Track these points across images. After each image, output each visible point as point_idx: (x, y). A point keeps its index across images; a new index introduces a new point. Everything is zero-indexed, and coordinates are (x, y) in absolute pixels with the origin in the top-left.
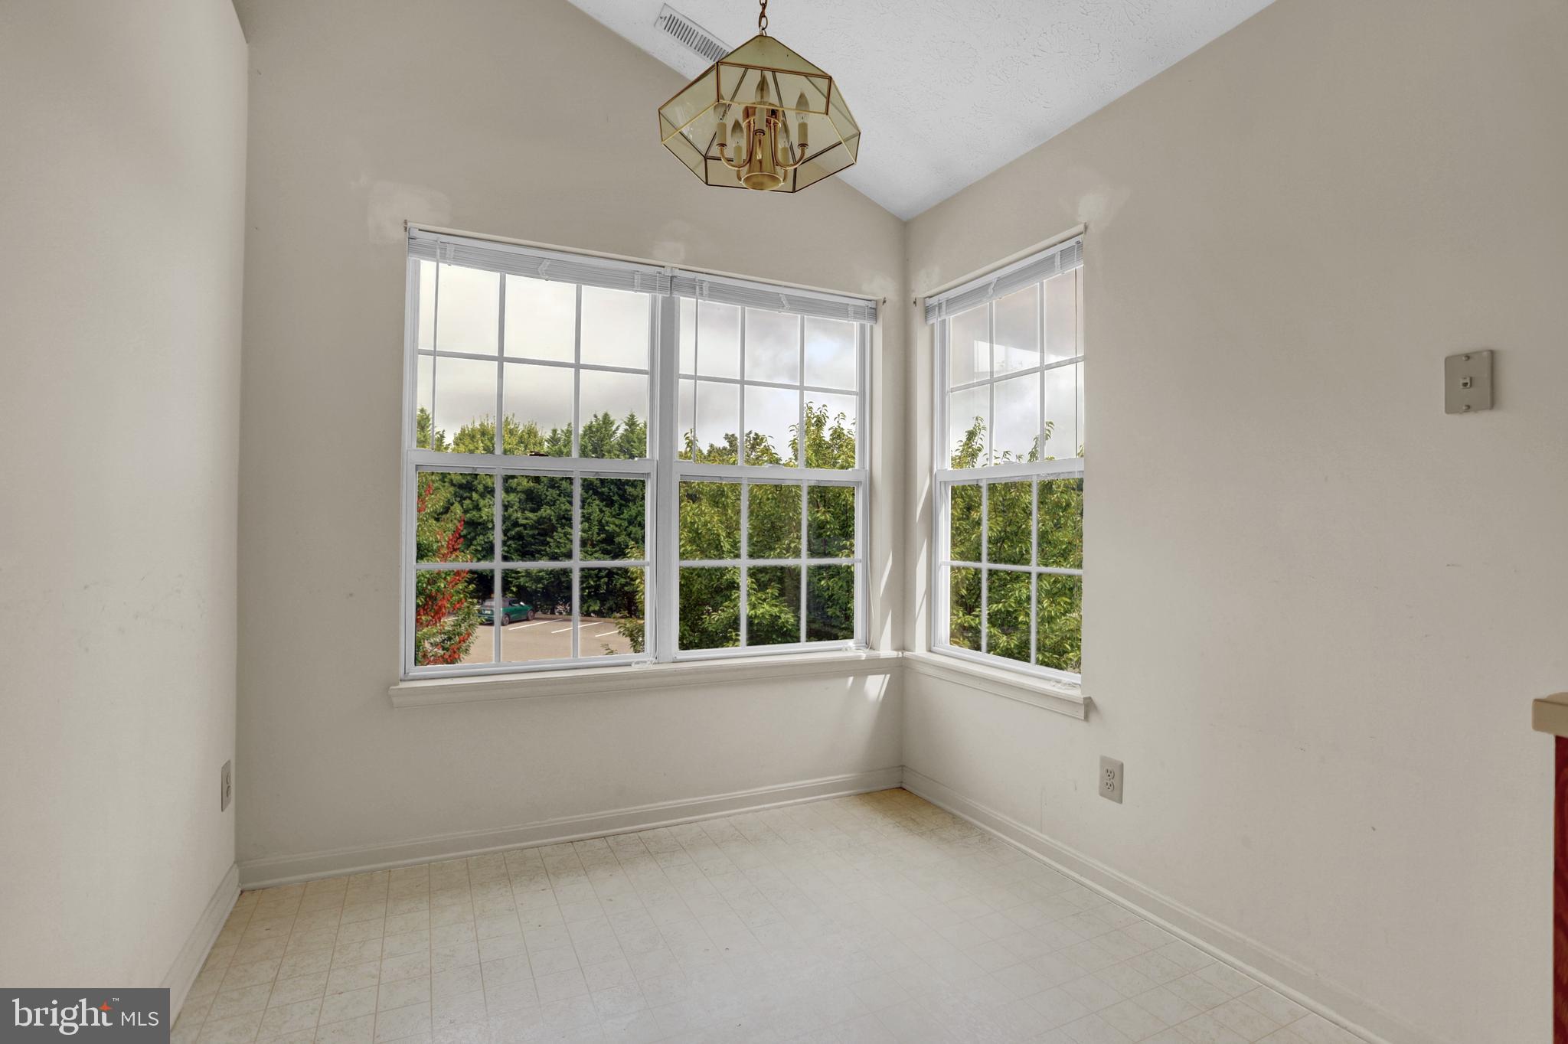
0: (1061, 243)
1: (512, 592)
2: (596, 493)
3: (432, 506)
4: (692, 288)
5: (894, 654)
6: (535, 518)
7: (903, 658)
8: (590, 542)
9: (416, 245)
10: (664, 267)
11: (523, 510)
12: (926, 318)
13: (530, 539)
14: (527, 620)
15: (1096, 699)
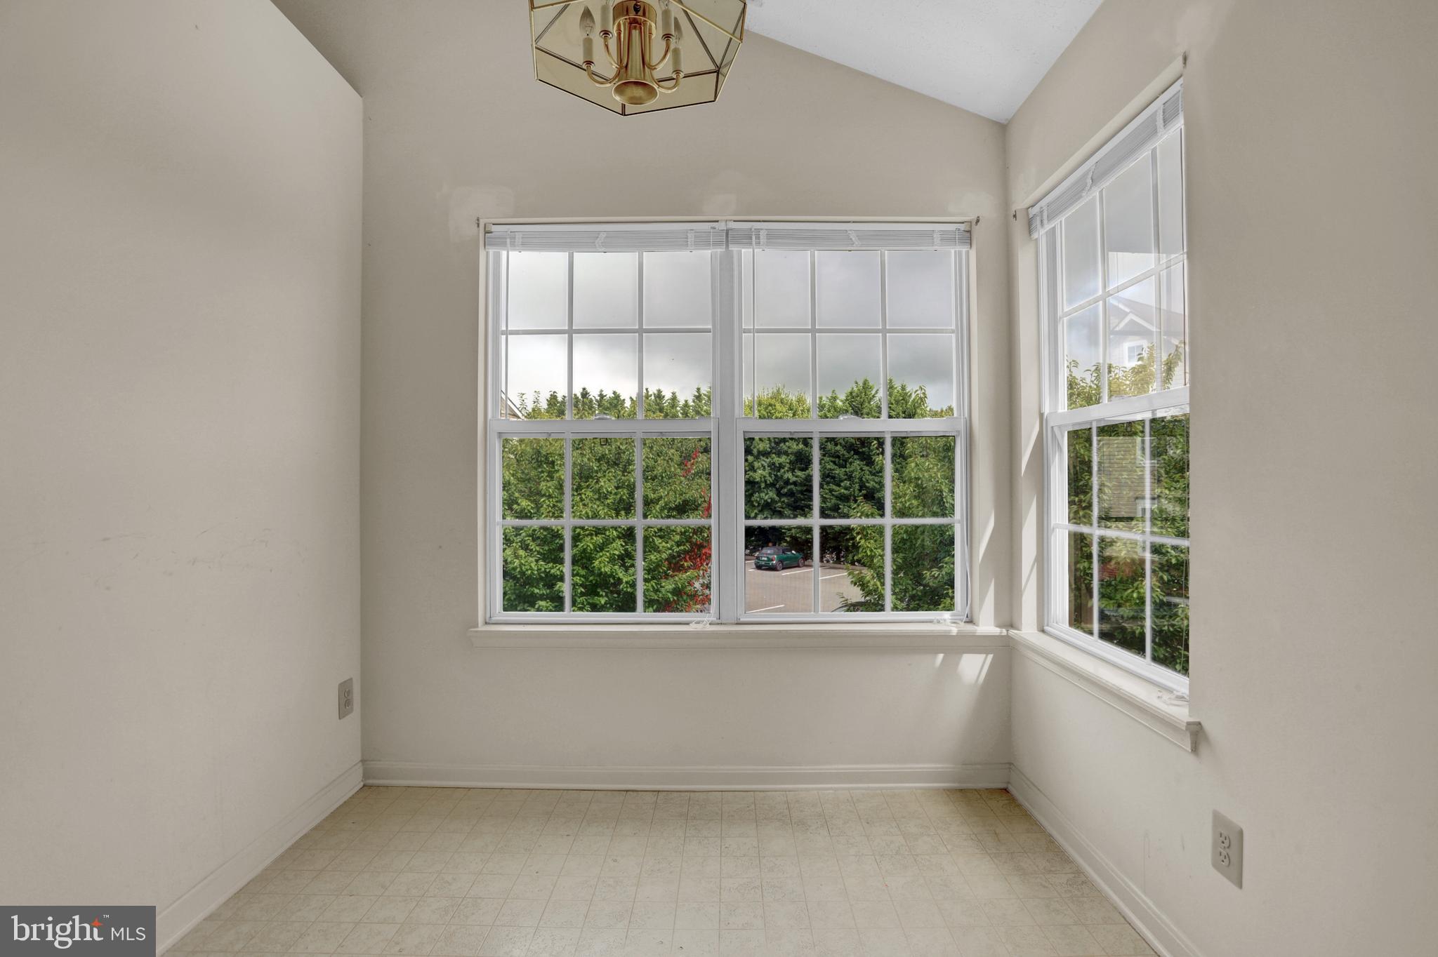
0: (1163, 93)
1: (786, 541)
2: (857, 453)
3: (696, 468)
4: (747, 238)
5: (996, 631)
6: (803, 476)
7: (1008, 636)
8: (852, 498)
9: (495, 238)
10: (717, 221)
11: (793, 470)
12: (1030, 232)
13: (799, 495)
14: (798, 566)
15: (1206, 725)
